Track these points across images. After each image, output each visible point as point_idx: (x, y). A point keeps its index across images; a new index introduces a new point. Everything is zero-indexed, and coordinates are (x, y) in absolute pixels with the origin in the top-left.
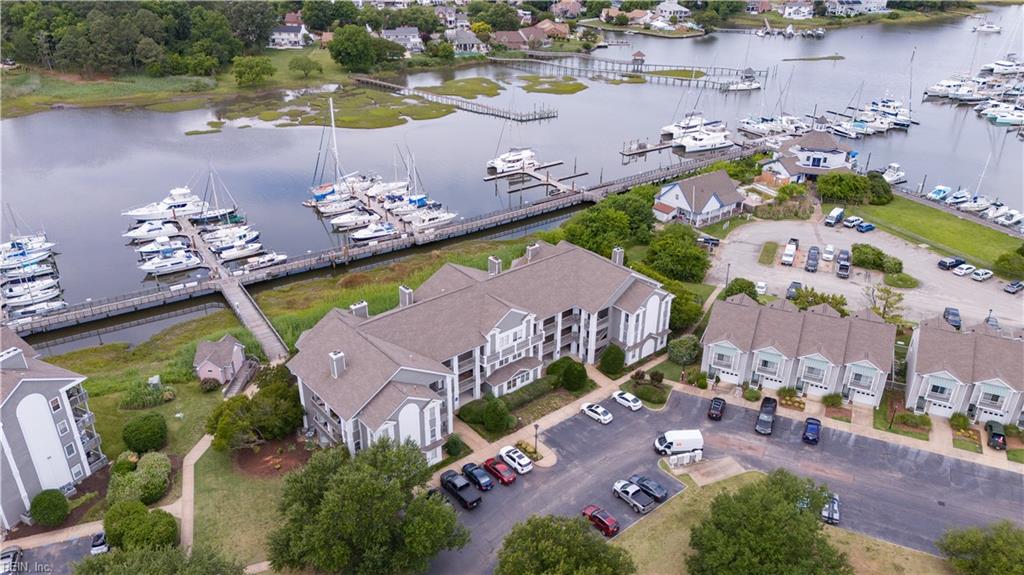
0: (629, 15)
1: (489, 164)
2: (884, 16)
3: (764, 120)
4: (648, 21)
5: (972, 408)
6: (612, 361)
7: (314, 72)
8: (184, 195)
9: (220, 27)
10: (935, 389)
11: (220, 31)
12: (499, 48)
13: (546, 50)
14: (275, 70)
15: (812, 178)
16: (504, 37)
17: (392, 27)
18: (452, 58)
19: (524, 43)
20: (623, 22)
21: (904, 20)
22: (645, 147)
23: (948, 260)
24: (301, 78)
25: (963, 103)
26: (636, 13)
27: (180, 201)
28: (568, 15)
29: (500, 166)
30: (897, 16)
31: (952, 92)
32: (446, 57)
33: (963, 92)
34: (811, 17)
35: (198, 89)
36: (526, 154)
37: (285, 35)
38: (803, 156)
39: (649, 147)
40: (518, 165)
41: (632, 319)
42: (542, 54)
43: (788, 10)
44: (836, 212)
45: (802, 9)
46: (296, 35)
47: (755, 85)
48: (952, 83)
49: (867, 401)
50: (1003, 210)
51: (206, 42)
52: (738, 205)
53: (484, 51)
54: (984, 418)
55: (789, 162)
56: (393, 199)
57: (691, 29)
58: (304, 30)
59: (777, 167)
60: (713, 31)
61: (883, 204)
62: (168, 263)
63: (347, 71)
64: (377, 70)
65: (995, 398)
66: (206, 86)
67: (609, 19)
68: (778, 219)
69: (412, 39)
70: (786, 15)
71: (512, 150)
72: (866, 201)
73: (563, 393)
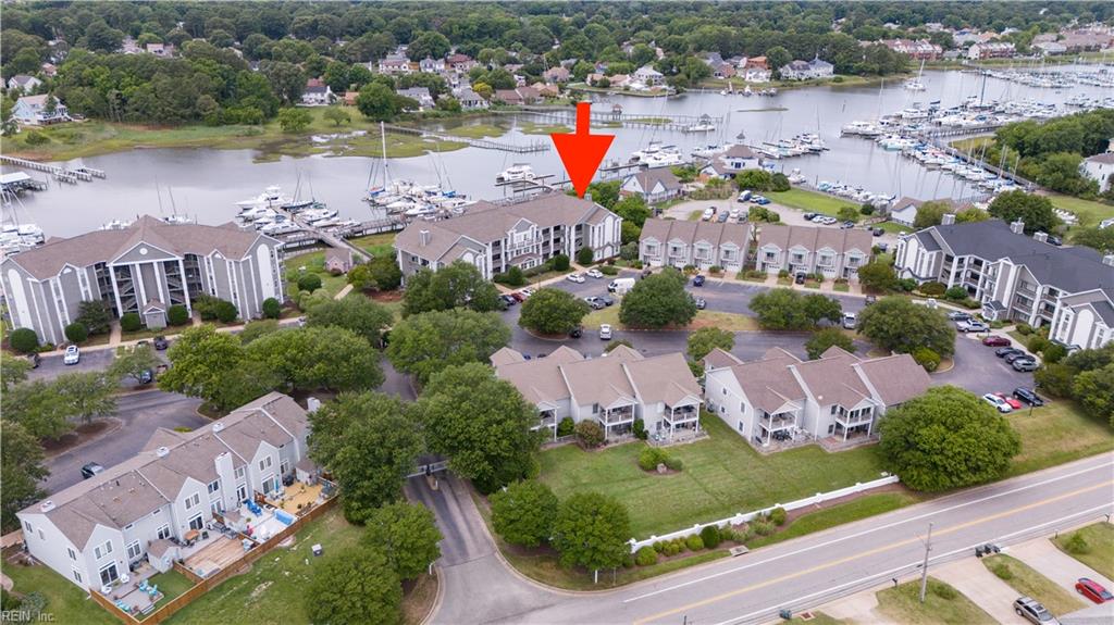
0: (611, 79)
1: (498, 175)
2: (830, 80)
3: (710, 147)
4: (627, 84)
5: (791, 267)
6: (585, 257)
7: (344, 122)
8: (276, 191)
9: (263, 86)
10: (769, 254)
11: (263, 90)
12: (499, 103)
13: (539, 105)
14: (313, 119)
15: (733, 176)
16: (502, 95)
17: (406, 87)
18: (460, 112)
19: (520, 100)
20: (606, 85)
21: (847, 83)
22: (617, 165)
23: (809, 214)
24: (334, 126)
25: (867, 137)
26: (617, 77)
27: (274, 195)
28: (558, 80)
29: (506, 176)
30: (841, 80)
31: (861, 130)
32: (455, 110)
33: (869, 130)
34: (768, 81)
35: (250, 135)
36: (525, 168)
37: (313, 95)
38: (728, 162)
39: (621, 165)
40: (520, 176)
41: (596, 230)
42: (536, 108)
43: (748, 75)
44: (746, 192)
45: (761, 74)
46: (323, 95)
47: (710, 127)
48: (862, 123)
49: (734, 269)
50: (863, 194)
51: (253, 98)
52: (679, 191)
53: (486, 106)
54: (796, 271)
55: (718, 166)
56: (429, 193)
57: (665, 90)
58: (329, 91)
59: (710, 170)
60: (683, 91)
61: (782, 191)
62: (280, 226)
63: (372, 121)
64: (397, 120)
65: (800, 257)
66: (257, 132)
67: (594, 83)
68: (706, 199)
69: (425, 97)
70: (747, 79)
71: (515, 165)
72: (770, 189)
73: (556, 272)
